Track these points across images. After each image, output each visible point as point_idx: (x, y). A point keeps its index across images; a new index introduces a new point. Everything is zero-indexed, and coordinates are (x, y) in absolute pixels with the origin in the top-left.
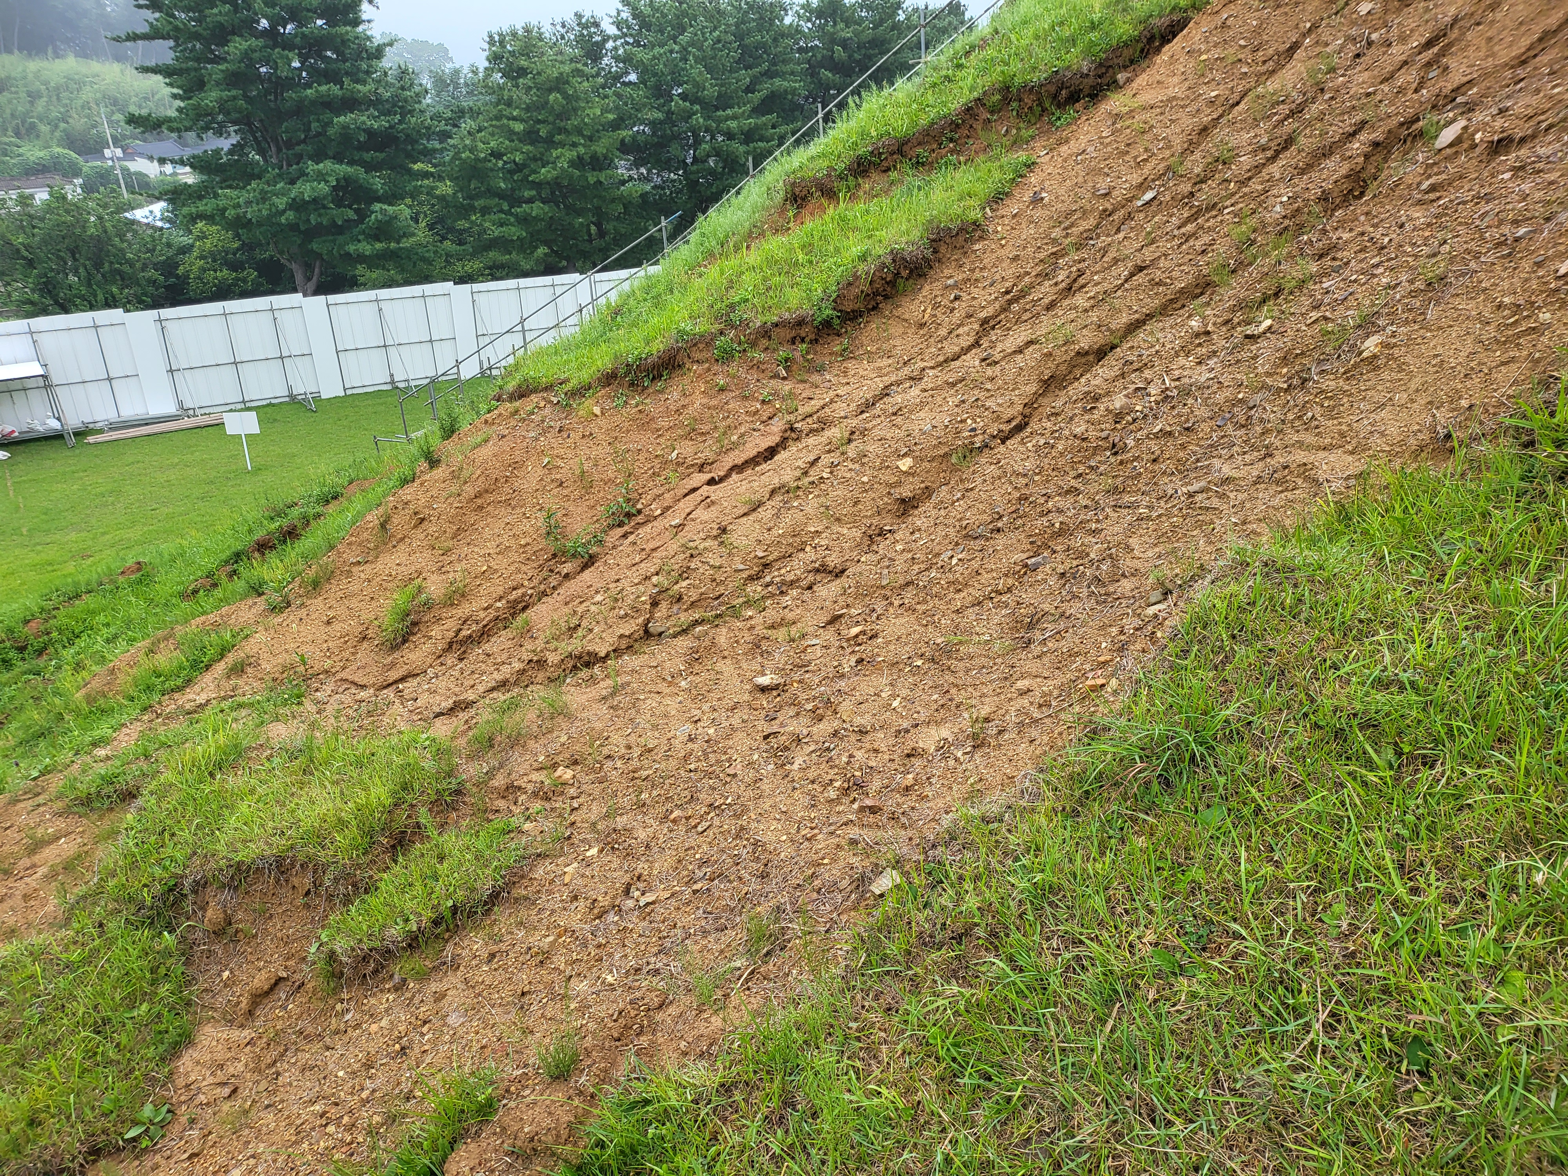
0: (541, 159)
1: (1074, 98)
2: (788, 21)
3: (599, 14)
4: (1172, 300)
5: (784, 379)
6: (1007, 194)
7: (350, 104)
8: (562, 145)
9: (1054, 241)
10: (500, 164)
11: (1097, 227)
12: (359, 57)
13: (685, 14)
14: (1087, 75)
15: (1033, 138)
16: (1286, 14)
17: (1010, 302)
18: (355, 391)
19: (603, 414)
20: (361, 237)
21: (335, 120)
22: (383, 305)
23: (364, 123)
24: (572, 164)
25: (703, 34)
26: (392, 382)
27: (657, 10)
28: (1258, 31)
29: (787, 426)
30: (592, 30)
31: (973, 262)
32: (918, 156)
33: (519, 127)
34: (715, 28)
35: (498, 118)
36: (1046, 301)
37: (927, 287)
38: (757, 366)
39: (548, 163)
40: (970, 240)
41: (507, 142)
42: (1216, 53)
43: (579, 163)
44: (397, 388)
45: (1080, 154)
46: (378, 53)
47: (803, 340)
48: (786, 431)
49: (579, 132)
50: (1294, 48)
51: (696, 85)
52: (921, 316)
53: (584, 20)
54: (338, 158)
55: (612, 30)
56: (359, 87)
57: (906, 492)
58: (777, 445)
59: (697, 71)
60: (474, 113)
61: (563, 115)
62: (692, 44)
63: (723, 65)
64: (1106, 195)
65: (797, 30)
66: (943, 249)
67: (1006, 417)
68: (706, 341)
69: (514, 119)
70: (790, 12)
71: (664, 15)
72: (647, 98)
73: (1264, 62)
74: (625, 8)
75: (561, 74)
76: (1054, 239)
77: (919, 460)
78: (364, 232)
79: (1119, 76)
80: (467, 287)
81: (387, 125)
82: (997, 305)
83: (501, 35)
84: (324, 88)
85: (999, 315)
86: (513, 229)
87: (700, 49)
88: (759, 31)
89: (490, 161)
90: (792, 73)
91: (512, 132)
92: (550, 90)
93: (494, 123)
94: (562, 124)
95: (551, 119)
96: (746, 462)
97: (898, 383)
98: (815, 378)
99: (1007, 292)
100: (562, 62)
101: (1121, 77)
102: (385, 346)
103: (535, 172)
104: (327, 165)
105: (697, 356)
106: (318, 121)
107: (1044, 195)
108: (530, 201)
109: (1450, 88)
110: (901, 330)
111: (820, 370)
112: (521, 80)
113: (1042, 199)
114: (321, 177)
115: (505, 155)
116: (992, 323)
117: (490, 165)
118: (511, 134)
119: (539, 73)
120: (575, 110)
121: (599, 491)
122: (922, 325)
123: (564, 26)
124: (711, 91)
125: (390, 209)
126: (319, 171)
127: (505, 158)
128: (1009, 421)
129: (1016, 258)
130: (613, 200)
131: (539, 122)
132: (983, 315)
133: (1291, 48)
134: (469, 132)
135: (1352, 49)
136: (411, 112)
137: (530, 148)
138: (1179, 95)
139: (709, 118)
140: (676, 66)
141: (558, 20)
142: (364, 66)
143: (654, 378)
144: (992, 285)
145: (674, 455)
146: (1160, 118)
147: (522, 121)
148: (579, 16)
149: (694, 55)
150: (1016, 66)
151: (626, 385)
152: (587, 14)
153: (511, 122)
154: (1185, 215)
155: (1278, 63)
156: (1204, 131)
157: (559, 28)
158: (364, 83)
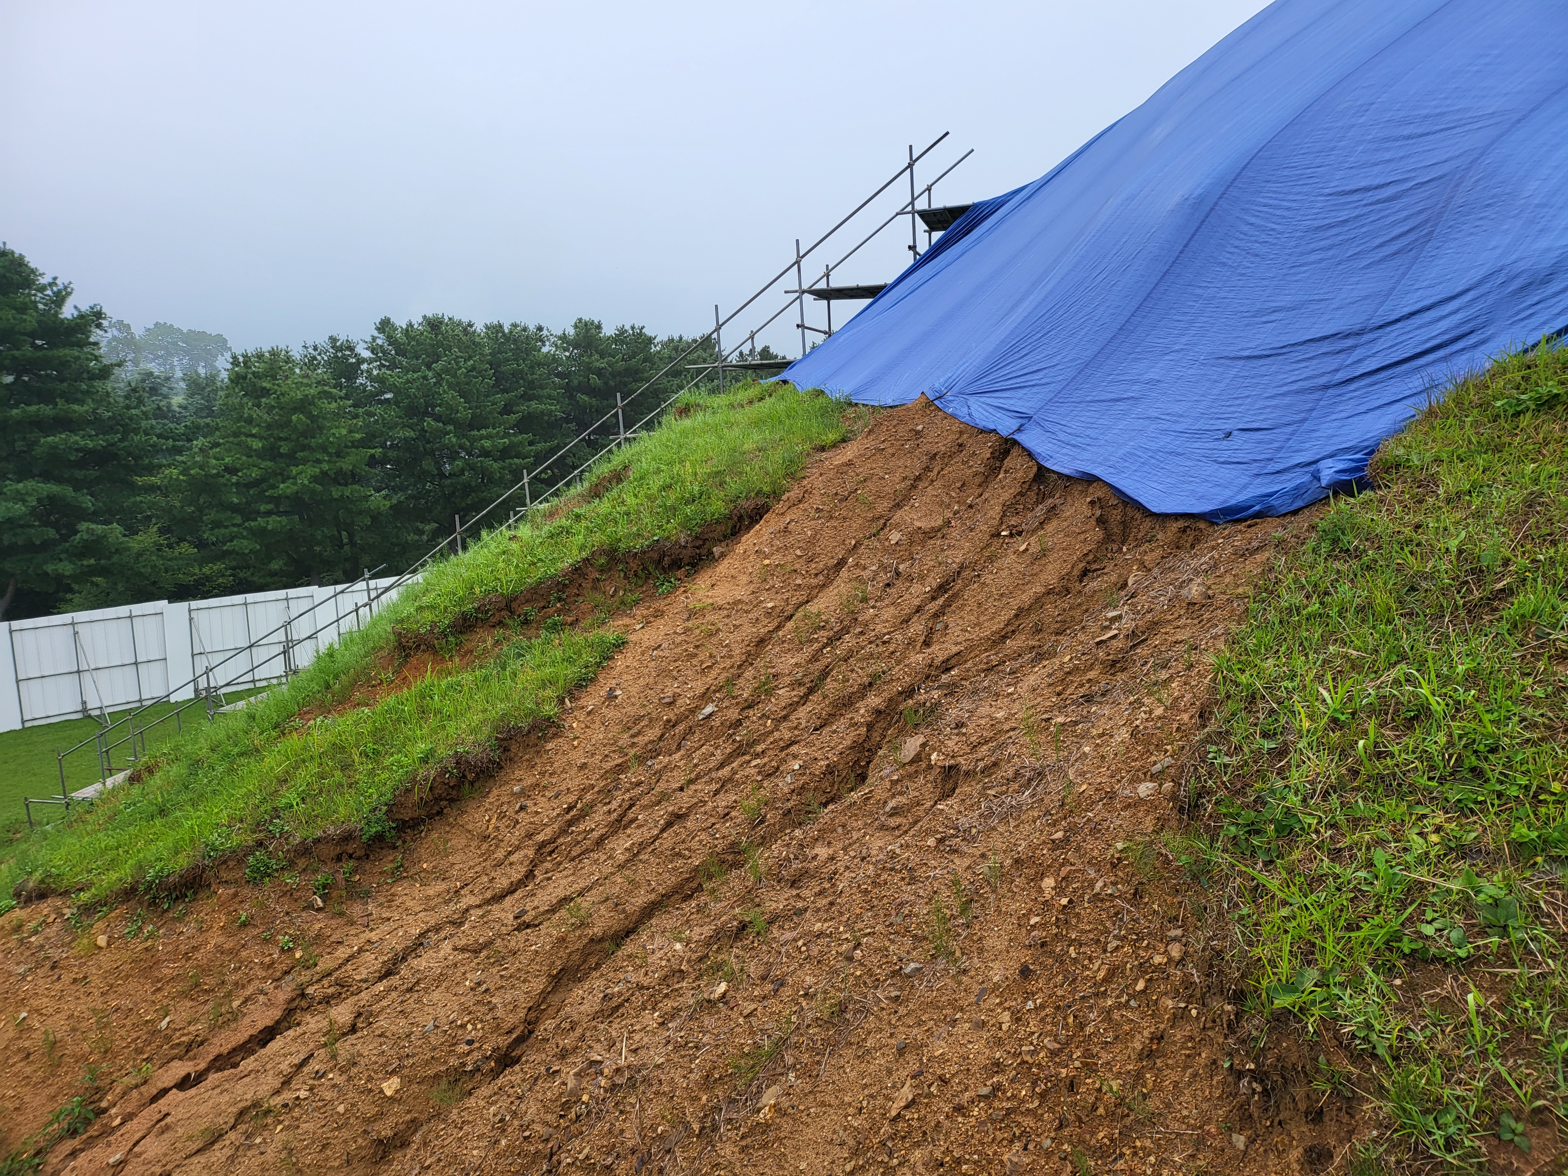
0: (281, 474)
1: (676, 564)
2: (545, 350)
3: (354, 338)
4: (688, 879)
5: (319, 910)
6: (592, 680)
7: (65, 424)
8: (305, 461)
9: (621, 751)
10: (234, 479)
11: (661, 738)
12: (78, 378)
13: (440, 344)
14: (685, 547)
15: (636, 602)
16: (835, 527)
17: (570, 823)
18: (36, 723)
19: (109, 945)
20: (63, 556)
21: (42, 440)
22: (78, 628)
23: (77, 443)
24: (314, 479)
25: (457, 363)
26: (85, 710)
27: (413, 338)
28: (812, 541)
29: (299, 992)
30: (348, 353)
31: (544, 765)
32: (526, 614)
33: (257, 444)
34: (470, 358)
35: (236, 435)
36: (596, 835)
37: (495, 792)
38: (289, 893)
39: (289, 478)
40: (545, 739)
41: (244, 458)
42: (776, 559)
43: (323, 478)
44: (90, 716)
45: (656, 649)
46: (105, 373)
47: (351, 856)
48: (293, 1000)
49: (324, 449)
50: (842, 563)
51: (450, 408)
52: (484, 827)
53: (338, 344)
54: (46, 476)
55: (366, 354)
56: (76, 407)
57: (385, 1129)
58: (278, 1022)
59: (450, 396)
60: (210, 430)
61: (307, 433)
62: (447, 371)
63: (478, 390)
64: (670, 704)
65: (554, 358)
66: (514, 748)
67: (506, 1026)
68: (239, 856)
69: (253, 436)
70: (547, 343)
71: (419, 343)
72: (400, 417)
73: (816, 575)
74: (381, 336)
75: (307, 396)
76: (621, 747)
77: (407, 1081)
78: (67, 551)
79: (715, 549)
80: (184, 605)
81: (104, 444)
82: (556, 826)
83: (245, 356)
84: (34, 408)
85: (558, 837)
86: (245, 542)
87: (455, 376)
88: (516, 360)
89: (223, 476)
90: (549, 397)
91: (250, 448)
92: (295, 410)
93: (231, 439)
94: (306, 442)
95: (294, 437)
96: (234, 1050)
97: (437, 929)
98: (356, 910)
99: (570, 809)
100: (307, 385)
101: (717, 550)
102: (78, 672)
103: (274, 487)
104: (29, 484)
105: (225, 876)
106: (24, 439)
107: (618, 692)
108: (269, 513)
109: (941, 659)
110: (464, 842)
111: (366, 896)
112: (264, 400)
113: (616, 697)
114: (20, 497)
115: (241, 470)
116: (549, 849)
117: (222, 480)
118: (249, 452)
119: (283, 394)
120: (321, 428)
121: (66, 1073)
122: (486, 838)
123: (315, 349)
124: (464, 413)
125: (99, 528)
126: (18, 492)
127: (240, 474)
128: (509, 1032)
129: (584, 766)
130: (360, 513)
131: (281, 439)
132: (540, 838)
133: (838, 563)
134: (200, 449)
135: (884, 577)
136: (136, 431)
137: (270, 464)
138: (745, 598)
139: (464, 436)
140: (429, 390)
141: (310, 343)
142: (84, 387)
143: (177, 898)
144: (556, 797)
145: (164, 1024)
146: (727, 621)
147: (261, 438)
148: (333, 340)
149: (447, 381)
150: (622, 530)
151: (146, 904)
152: (342, 338)
153: (249, 439)
154: (728, 751)
155: (827, 577)
156: (761, 642)
157: (311, 350)
158: (82, 402)
